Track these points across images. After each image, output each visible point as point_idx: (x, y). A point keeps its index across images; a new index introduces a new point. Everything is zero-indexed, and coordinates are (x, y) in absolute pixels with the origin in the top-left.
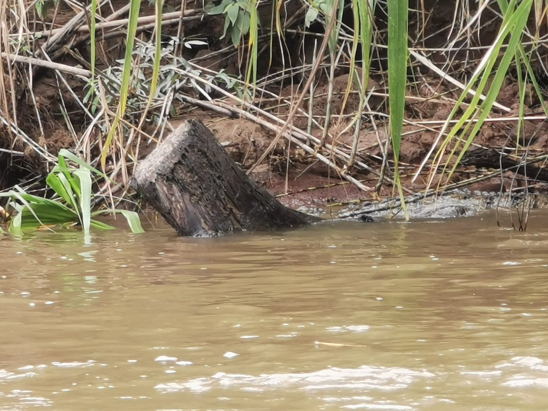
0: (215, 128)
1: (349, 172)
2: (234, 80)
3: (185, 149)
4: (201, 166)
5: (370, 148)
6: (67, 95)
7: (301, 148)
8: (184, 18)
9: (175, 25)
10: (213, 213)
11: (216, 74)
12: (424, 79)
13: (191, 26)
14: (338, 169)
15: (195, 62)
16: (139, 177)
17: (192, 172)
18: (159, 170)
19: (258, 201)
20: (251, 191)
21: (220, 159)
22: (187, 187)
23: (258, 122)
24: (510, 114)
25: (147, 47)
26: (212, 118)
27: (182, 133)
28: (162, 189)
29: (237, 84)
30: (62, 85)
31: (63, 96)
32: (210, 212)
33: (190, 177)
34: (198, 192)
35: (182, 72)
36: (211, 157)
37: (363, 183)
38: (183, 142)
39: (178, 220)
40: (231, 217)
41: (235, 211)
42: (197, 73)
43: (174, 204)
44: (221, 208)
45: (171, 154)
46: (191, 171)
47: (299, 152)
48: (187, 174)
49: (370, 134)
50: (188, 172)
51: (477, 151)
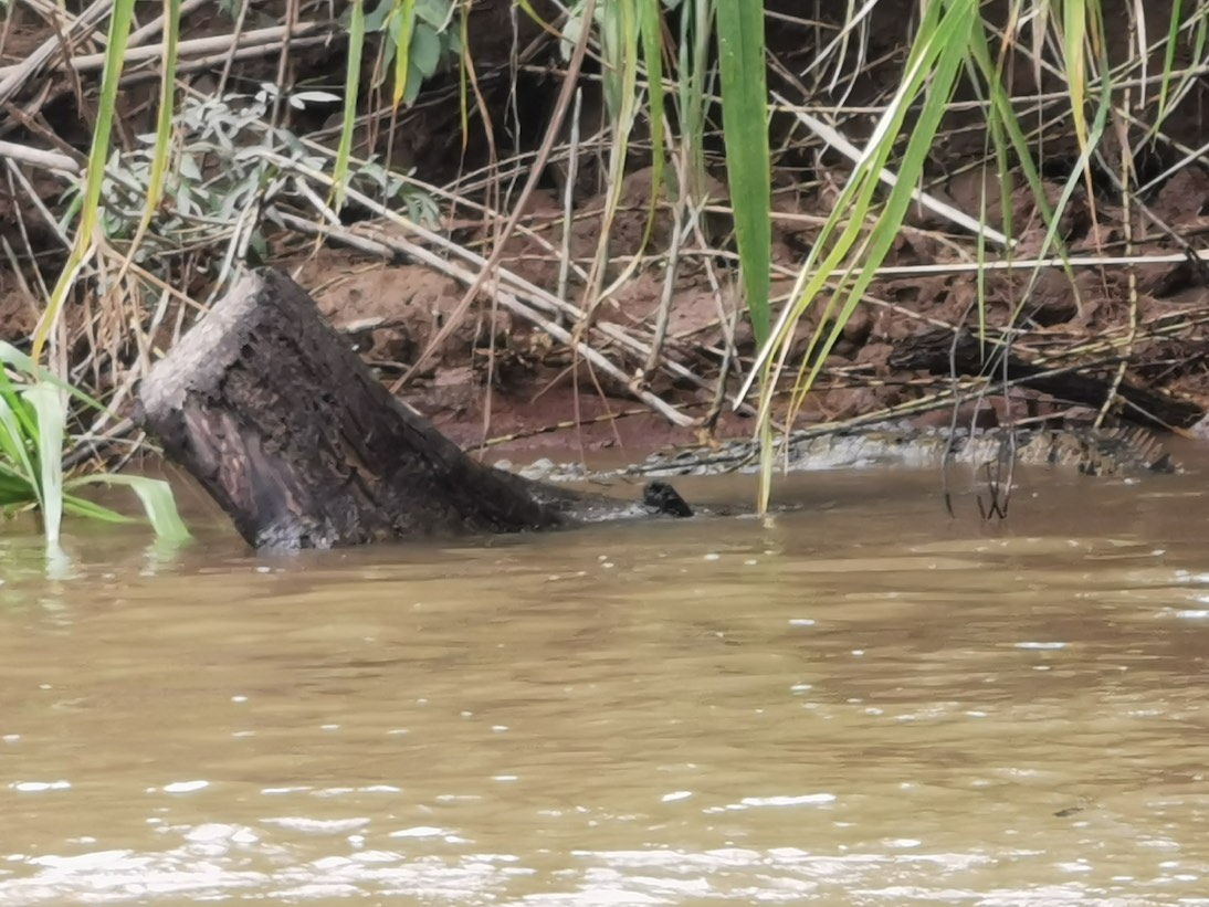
0: (354, 287)
1: (649, 385)
2: (400, 180)
3: (251, 335)
4: (286, 374)
5: (702, 331)
6: (33, 215)
7: (543, 331)
8: (294, 41)
9: (273, 57)
10: (312, 476)
11: (359, 166)
12: (828, 175)
13: (314, 59)
14: (623, 376)
15: (320, 139)
16: (149, 397)
17: (266, 387)
18: (192, 382)
19: (416, 451)
20: (400, 428)
21: (329, 358)
22: (254, 419)
23: (451, 273)
24: (1017, 254)
25: (207, 105)
26: (352, 264)
27: (243, 299)
28: (198, 425)
29: (406, 188)
30: (22, 193)
31: (23, 216)
32: (307, 476)
33: (262, 397)
34: (280, 431)
35: (284, 162)
36: (308, 353)
37: (682, 410)
38: (246, 320)
39: (233, 493)
40: (355, 486)
41: (363, 472)
42: (319, 162)
43: (225, 458)
44: (332, 467)
45: (218, 346)
46: (263, 383)
47: (539, 339)
48: (255, 390)
49: (702, 298)
50: (256, 386)
51: (933, 337)
